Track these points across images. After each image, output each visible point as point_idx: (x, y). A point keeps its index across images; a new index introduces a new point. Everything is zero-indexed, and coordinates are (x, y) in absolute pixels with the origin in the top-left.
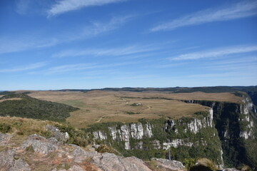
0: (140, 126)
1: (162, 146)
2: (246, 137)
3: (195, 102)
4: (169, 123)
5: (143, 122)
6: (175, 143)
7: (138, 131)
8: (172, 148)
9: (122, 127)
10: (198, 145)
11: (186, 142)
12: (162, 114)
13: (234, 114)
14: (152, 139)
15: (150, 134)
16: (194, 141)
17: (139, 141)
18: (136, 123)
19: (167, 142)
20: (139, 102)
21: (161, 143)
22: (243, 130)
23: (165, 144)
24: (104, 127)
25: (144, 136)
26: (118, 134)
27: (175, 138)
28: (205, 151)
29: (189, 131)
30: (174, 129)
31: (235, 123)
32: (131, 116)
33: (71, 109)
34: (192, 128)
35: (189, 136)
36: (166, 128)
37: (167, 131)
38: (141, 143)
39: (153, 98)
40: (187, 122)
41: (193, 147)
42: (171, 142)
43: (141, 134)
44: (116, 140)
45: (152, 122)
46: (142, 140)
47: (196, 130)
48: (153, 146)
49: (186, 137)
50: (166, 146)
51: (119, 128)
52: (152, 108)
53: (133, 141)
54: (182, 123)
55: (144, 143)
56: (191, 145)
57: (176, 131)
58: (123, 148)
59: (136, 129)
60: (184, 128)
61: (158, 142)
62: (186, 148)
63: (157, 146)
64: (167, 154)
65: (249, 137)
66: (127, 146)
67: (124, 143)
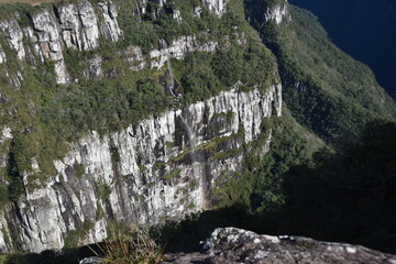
0: (88, 9)
1: (149, 60)
2: (279, 20)
6: (178, 48)
7: (82, 26)
9: (38, 20)
10: (228, 44)
11: (202, 41)
14: (124, 43)
15: (115, 32)
16: (219, 36)
17: (91, 54)
18: (75, 3)
19: (160, 48)
21: (145, 53)
22: (272, 4)
23: (154, 54)
25: (101, 39)
26: (27, 42)
27: (177, 35)
28: (247, 58)
29: (205, 13)
35: (204, 26)
37: (146, 18)
38: (97, 61)
41: (218, 51)
42: (169, 45)
43: (93, 33)
44: (27, 60)
46: (98, 51)
47: (221, 6)
48: (128, 64)
49: (200, 28)
50: (158, 60)
51: (27, 19)
53: (74, 58)
55: (105, 58)
56: (212, 47)
57: (177, 15)
58: (50, 83)
59: (75, 21)
60: (195, 6)
61: (137, 50)
62: (204, 56)
63: (137, 63)
64: (163, 80)
65: (284, 19)
66: (62, 76)
67: (50, 66)
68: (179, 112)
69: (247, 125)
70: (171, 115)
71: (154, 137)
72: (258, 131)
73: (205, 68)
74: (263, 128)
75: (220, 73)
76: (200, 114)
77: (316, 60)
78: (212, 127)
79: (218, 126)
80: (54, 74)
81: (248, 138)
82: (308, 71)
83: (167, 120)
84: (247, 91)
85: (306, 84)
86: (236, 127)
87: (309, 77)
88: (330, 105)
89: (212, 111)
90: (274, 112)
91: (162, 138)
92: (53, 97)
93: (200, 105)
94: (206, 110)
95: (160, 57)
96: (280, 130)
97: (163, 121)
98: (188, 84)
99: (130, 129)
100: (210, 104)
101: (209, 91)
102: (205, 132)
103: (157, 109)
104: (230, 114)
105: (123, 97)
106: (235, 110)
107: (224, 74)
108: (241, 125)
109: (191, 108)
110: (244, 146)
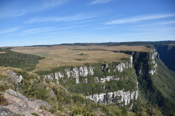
0: (86, 68)
1: (100, 80)
2: (153, 74)
3: (121, 52)
4: (105, 65)
5: (88, 65)
6: (108, 79)
7: (84, 71)
8: (107, 81)
9: (74, 69)
10: (123, 79)
11: (115, 77)
12: (100, 60)
13: (145, 59)
14: (94, 76)
15: (92, 73)
16: (120, 77)
17: (85, 77)
18: (83, 66)
20: (85, 53)
21: (99, 79)
22: (151, 69)
23: (102, 79)
24: (62, 69)
25: (88, 74)
26: (71, 74)
27: (108, 75)
28: (127, 83)
29: (117, 71)
30: (107, 69)
31: (146, 65)
32: (80, 62)
33: (40, 58)
34: (119, 68)
36: (102, 69)
37: (103, 71)
38: (86, 79)
39: (94, 50)
40: (116, 65)
41: (120, 80)
42: (106, 78)
43: (86, 73)
44: (70, 77)
45: (94, 65)
46: (87, 77)
47: (122, 69)
48: (94, 81)
49: (115, 74)
50: (103, 81)
51: (72, 69)
52: (94, 56)
53: (81, 78)
54: (113, 65)
55: (88, 79)
56: (118, 79)
57: (109, 71)
58: (74, 83)
60: (114, 69)
61: (97, 78)
62: (115, 81)
63: (97, 81)
64: (103, 85)
66: (77, 81)
67: (75, 79)
68: (105, 94)
69: (126, 101)
70: (103, 94)
71: (98, 99)
72: (129, 102)
73: (115, 84)
74: (131, 102)
75: (119, 86)
76: (111, 96)
78: (115, 99)
79: (117, 99)
80: (76, 81)
81: (126, 104)
84: (126, 92)
86: (122, 100)
87: (159, 90)
89: (115, 95)
90: (135, 98)
91: (100, 100)
92: (73, 86)
93: (112, 93)
94: (113, 95)
95: (103, 80)
96: (136, 103)
97: (100, 95)
98: (109, 87)
99: (91, 96)
100: (115, 93)
101: (114, 90)
102: (112, 100)
103: (99, 93)
104: (121, 97)
105: (91, 88)
106: (122, 96)
108: (124, 100)
109: (109, 93)
110: (124, 106)
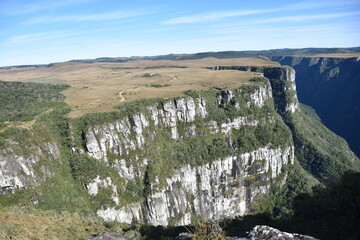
0: (191, 101)
1: (220, 129)
2: (293, 111)
4: (224, 94)
6: (237, 123)
7: (187, 110)
8: (234, 129)
9: (166, 106)
10: (265, 122)
11: (250, 120)
13: (277, 81)
14: (208, 119)
15: (204, 113)
16: (260, 117)
17: (190, 124)
18: (185, 98)
19: (227, 122)
21: (219, 125)
22: (290, 101)
23: (224, 125)
25: (196, 116)
26: (160, 117)
27: (237, 116)
28: (275, 130)
29: (252, 105)
30: (233, 103)
31: (279, 93)
34: (257, 100)
35: (251, 111)
36: (224, 104)
38: (193, 127)
40: (249, 92)
41: (259, 126)
42: (232, 121)
43: (192, 114)
44: (159, 126)
45: (205, 94)
46: (194, 122)
47: (261, 102)
48: (209, 130)
49: (249, 113)
50: (225, 128)
51: (161, 105)
53: (182, 126)
54: (243, 93)
55: (198, 126)
56: (255, 123)
57: (237, 105)
58: (168, 138)
59: (184, 107)
60: (247, 101)
61: (215, 123)
62: (251, 128)
63: (214, 130)
64: (227, 139)
65: (296, 110)
66: (175, 134)
67: (169, 129)
68: (235, 158)
69: (274, 168)
70: (231, 159)
71: (221, 170)
72: (279, 171)
73: (251, 135)
74: (283, 170)
75: (259, 138)
76: (247, 160)
77: (314, 134)
78: (253, 167)
79: (257, 167)
80: (171, 133)
81: (274, 175)
82: (310, 140)
83: (229, 162)
84: (274, 149)
85: (309, 147)
86: (267, 168)
87: (310, 143)
88: (322, 160)
89: (254, 159)
90: (289, 162)
91: (225, 171)
92: (169, 145)
93: (247, 155)
94: (251, 158)
95: (227, 128)
96: (292, 172)
97: (226, 162)
98: (241, 142)
99: (207, 165)
100: (253, 154)
101: (253, 147)
102: (249, 170)
103: (223, 155)
104: (264, 161)
105: (205, 147)
106: (267, 159)
107: (261, 138)
108: (270, 168)
109: (242, 156)
110: (271, 180)
